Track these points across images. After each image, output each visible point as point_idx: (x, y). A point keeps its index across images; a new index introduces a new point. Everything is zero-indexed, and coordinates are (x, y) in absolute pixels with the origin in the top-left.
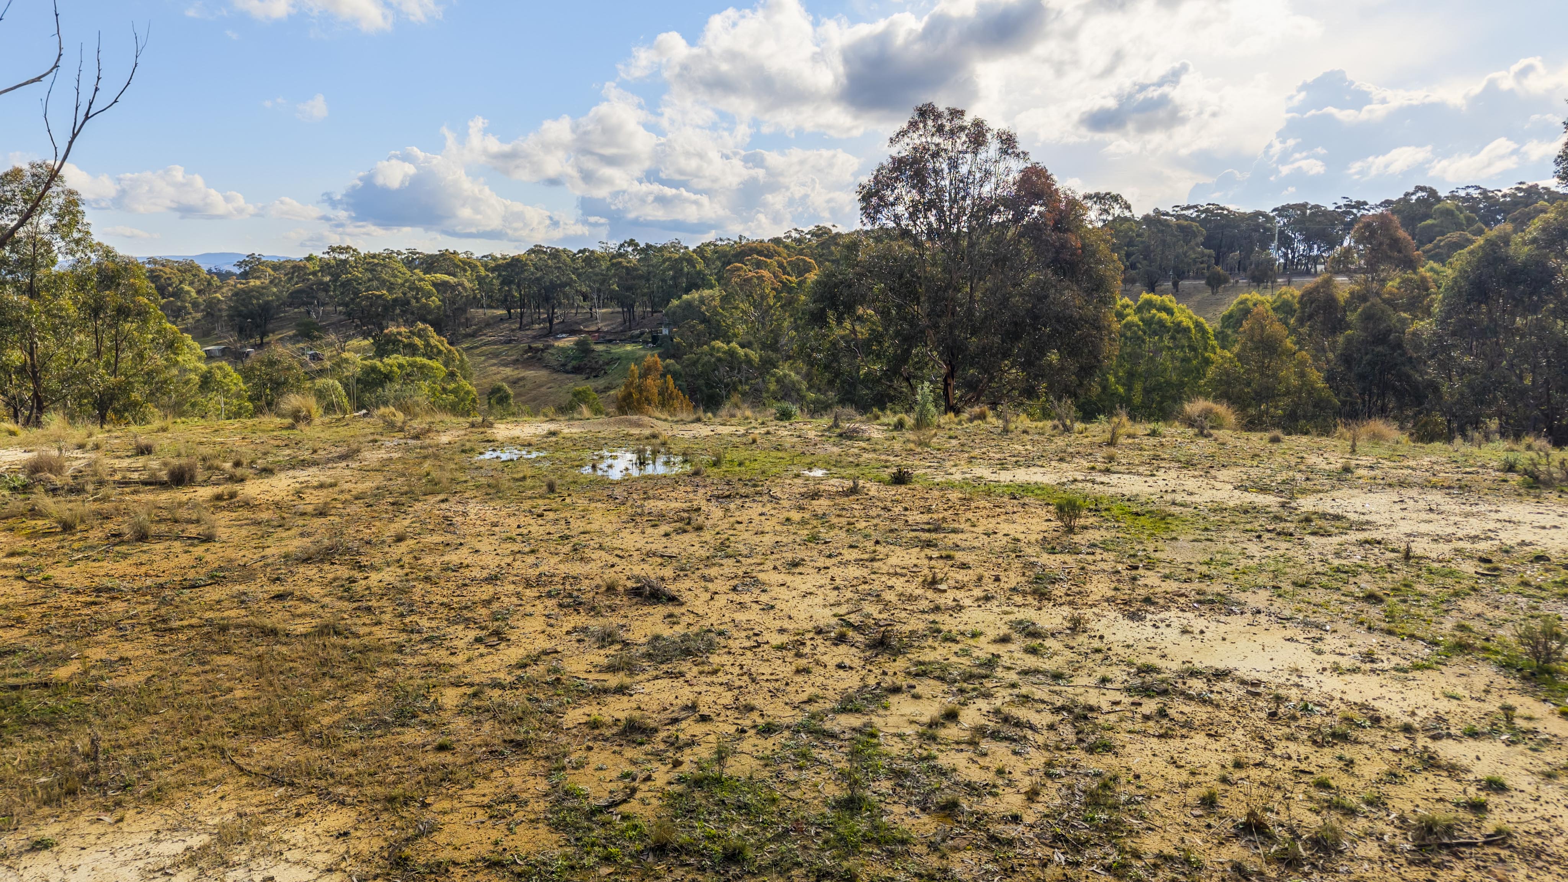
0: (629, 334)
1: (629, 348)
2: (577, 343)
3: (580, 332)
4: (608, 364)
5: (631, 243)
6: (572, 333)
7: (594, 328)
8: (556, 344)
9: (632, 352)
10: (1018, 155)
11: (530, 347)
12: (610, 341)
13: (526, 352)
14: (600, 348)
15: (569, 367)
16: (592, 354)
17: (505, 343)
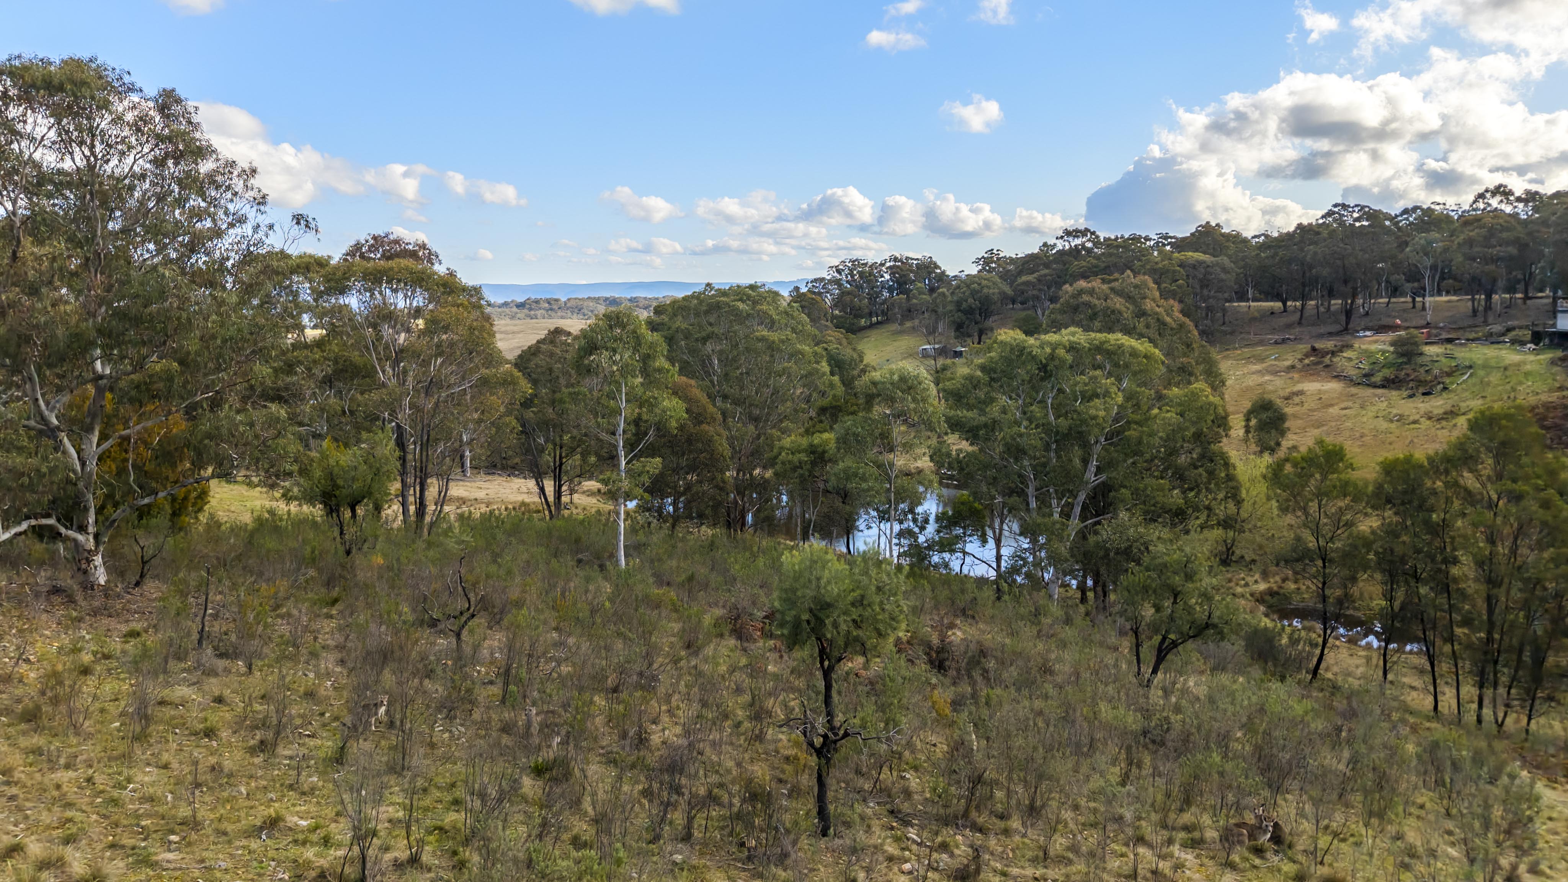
0: (1485, 329)
1: (1487, 351)
2: (1394, 344)
3: (1394, 328)
4: (1449, 374)
6: (1381, 329)
7: (1420, 323)
9: (1494, 357)
11: (1314, 349)
12: (1450, 341)
13: (1307, 356)
14: (1433, 350)
15: (1377, 378)
16: (1420, 360)
17: (1276, 343)
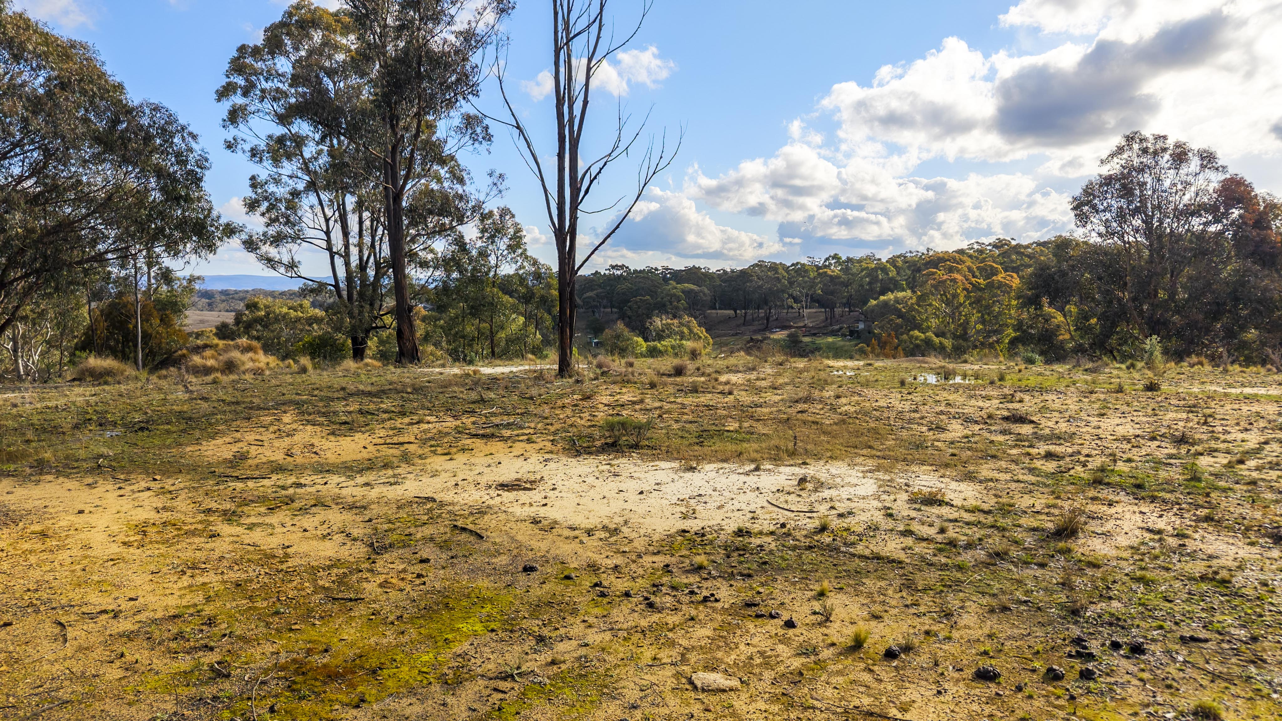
0: (831, 328)
1: (830, 339)
2: (789, 336)
3: (790, 327)
5: (835, 257)
6: (783, 328)
7: (801, 324)
8: (772, 336)
9: (833, 343)
10: (1217, 169)
11: (752, 339)
12: (814, 334)
13: (748, 342)
14: (807, 339)
16: (800, 345)
17: (733, 335)
